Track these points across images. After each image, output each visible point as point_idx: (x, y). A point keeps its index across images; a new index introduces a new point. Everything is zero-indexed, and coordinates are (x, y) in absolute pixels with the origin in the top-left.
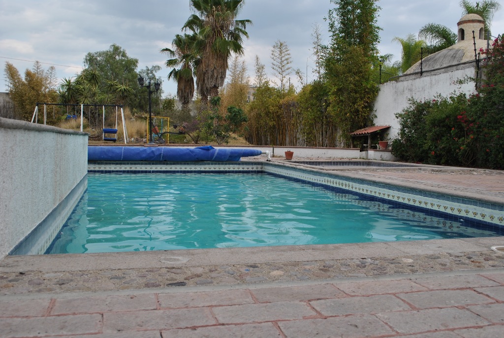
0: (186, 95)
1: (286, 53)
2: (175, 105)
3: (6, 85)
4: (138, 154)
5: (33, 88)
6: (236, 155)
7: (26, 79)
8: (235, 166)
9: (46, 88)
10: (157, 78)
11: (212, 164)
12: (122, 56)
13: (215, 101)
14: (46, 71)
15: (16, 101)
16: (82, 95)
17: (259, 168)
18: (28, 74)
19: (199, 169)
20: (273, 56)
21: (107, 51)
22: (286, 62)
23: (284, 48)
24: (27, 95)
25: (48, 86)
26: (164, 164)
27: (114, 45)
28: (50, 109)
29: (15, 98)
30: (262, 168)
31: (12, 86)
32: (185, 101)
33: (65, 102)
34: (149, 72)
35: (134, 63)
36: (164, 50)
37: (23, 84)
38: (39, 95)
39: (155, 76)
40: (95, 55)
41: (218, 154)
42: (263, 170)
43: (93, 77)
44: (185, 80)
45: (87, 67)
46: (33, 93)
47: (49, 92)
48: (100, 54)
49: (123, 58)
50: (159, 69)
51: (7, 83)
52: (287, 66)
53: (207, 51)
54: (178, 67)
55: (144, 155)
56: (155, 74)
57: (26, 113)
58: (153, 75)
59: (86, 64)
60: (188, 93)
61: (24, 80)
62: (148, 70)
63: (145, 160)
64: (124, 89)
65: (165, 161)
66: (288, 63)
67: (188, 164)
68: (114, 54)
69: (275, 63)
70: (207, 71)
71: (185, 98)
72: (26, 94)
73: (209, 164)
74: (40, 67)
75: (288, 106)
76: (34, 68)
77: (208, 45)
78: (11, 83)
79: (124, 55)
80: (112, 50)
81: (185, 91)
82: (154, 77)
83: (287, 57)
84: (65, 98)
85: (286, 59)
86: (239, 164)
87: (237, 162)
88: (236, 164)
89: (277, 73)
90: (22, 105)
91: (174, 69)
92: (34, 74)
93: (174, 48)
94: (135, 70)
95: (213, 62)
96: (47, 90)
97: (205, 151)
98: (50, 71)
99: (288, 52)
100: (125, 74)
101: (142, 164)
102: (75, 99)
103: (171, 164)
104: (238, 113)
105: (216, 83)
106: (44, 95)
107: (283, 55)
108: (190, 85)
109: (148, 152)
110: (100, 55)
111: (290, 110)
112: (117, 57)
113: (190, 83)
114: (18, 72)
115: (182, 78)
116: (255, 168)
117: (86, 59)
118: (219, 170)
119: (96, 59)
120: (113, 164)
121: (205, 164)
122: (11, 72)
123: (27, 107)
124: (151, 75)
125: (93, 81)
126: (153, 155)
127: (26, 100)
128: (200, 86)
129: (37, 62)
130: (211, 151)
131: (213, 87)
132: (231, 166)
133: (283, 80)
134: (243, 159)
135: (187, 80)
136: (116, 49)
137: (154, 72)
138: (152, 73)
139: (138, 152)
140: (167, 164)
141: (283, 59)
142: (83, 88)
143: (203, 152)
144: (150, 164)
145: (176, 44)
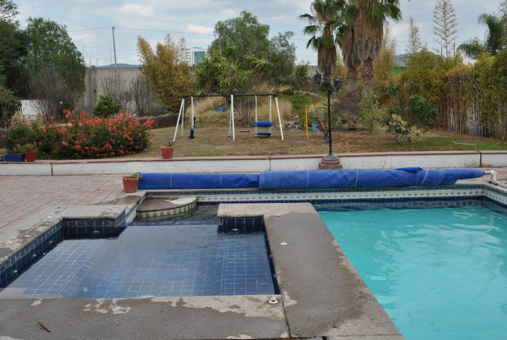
0: (328, 65)
1: (451, 14)
2: (308, 72)
3: (139, 60)
4: (327, 180)
5: (165, 62)
6: (452, 178)
7: (158, 53)
8: (448, 190)
9: (177, 60)
10: (290, 44)
11: (419, 189)
12: (253, 23)
13: (394, 90)
14: (176, 43)
15: (149, 76)
16: (221, 74)
17: (479, 192)
18: (160, 48)
19: (402, 196)
20: (435, 19)
21: (237, 19)
22: (450, 25)
23: (448, 8)
24: (160, 69)
25: (179, 58)
26: (358, 191)
27: (244, 12)
28: (182, 82)
29: (148, 73)
30: (483, 193)
31: (144, 60)
32: (327, 72)
33: (203, 81)
34: (282, 38)
35: (266, 29)
36: (302, 16)
37: (155, 59)
38: (171, 69)
39: (288, 43)
40: (225, 24)
41: (429, 177)
42: (485, 194)
43: (231, 52)
44: (327, 49)
45: (217, 37)
46: (165, 67)
47: (180, 64)
48: (230, 22)
49: (253, 25)
50: (292, 35)
51: (139, 58)
52: (452, 30)
53: (360, 18)
54: (319, 34)
55: (334, 182)
56: (288, 40)
57: (159, 88)
58: (286, 41)
59: (216, 33)
60: (330, 63)
61: (155, 54)
62: (281, 36)
63: (335, 187)
64: (264, 64)
65: (360, 187)
66: (453, 26)
67: (388, 190)
68: (244, 21)
69: (437, 26)
70: (359, 41)
71: (326, 69)
72: (158, 68)
73: (414, 189)
74: (170, 40)
75: (457, 79)
76: (166, 41)
77: (361, 11)
78: (144, 58)
79: (254, 21)
80: (242, 17)
81: (327, 61)
82: (286, 45)
83: (451, 19)
84: (203, 78)
85: (452, 22)
86: (454, 188)
87: (451, 186)
88: (449, 188)
89: (440, 39)
90: (155, 79)
91: (314, 37)
92: (166, 47)
93: (314, 13)
94: (267, 37)
95: (368, 32)
96: (178, 63)
97: (411, 174)
98: (181, 43)
99: (453, 13)
100: (256, 43)
101: (330, 191)
102: (213, 77)
103: (366, 191)
104: (425, 106)
105: (371, 56)
106: (176, 68)
107: (447, 16)
108: (332, 54)
109: (339, 178)
110: (230, 24)
111: (459, 84)
112: (248, 25)
113: (333, 52)
114: (149, 46)
115: (323, 46)
116: (473, 193)
117: (216, 29)
118: (427, 196)
119: (226, 28)
120: (295, 192)
121: (410, 189)
122: (143, 46)
123: (161, 81)
124: (284, 41)
125: (230, 57)
126: (345, 182)
127: (159, 74)
128: (347, 57)
129: (168, 35)
130: (419, 173)
131: (367, 60)
132: (443, 191)
133: (447, 47)
134: (459, 182)
135: (329, 48)
136: (247, 16)
137: (287, 38)
138: (284, 39)
139: (327, 177)
140: (362, 191)
141: (447, 21)
142: (222, 66)
143: (409, 175)
144: (340, 191)
145: (316, 8)
